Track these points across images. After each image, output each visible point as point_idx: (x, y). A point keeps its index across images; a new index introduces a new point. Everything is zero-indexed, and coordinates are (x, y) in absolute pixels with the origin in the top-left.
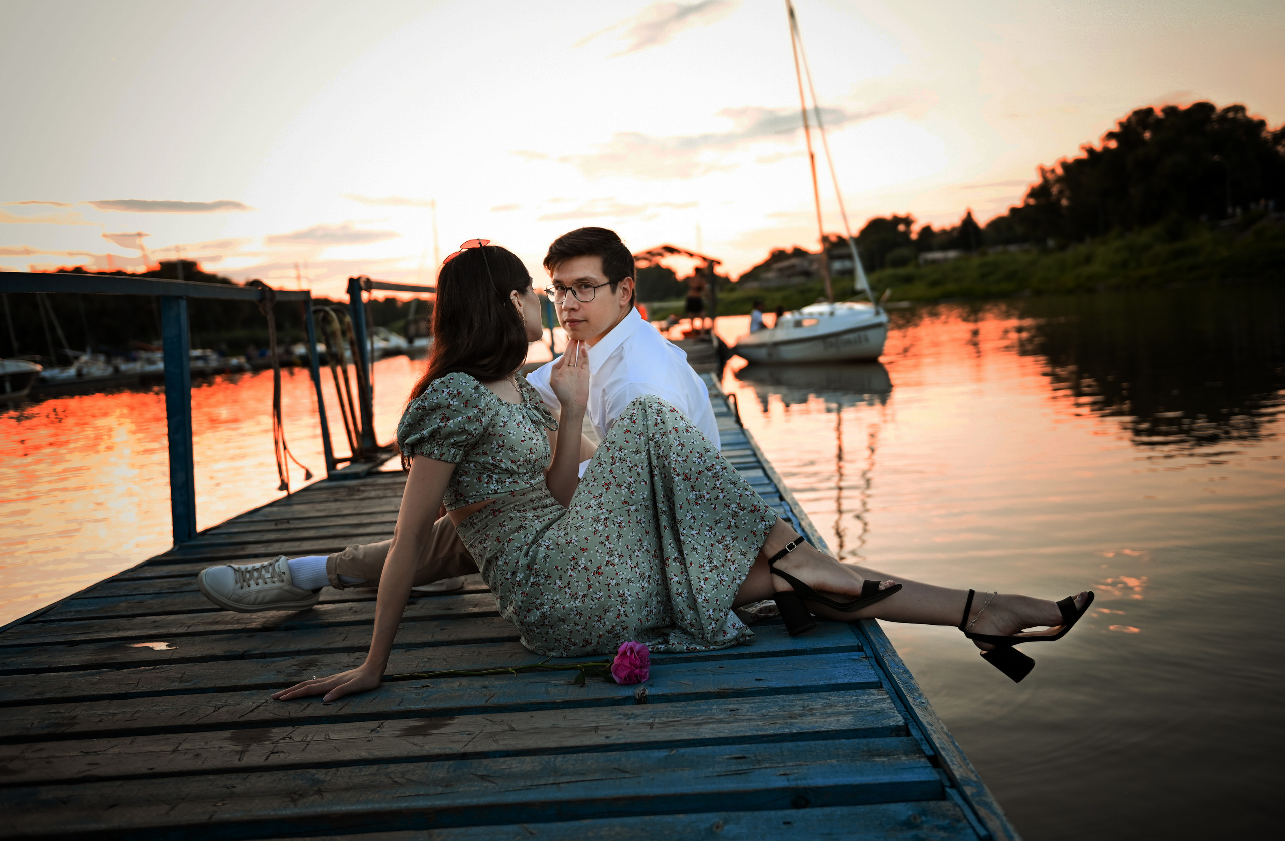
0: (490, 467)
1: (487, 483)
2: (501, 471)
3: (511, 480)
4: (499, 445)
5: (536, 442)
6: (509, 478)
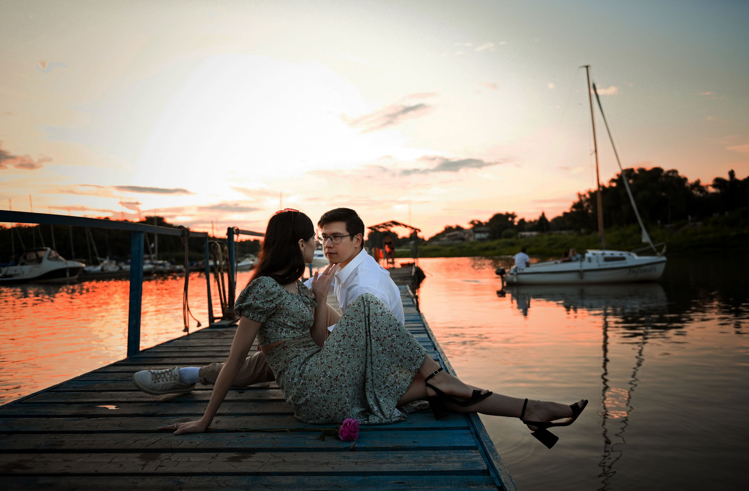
1: (280, 333)
2: (287, 327)
3: (292, 331)
5: (306, 313)
6: (292, 330)
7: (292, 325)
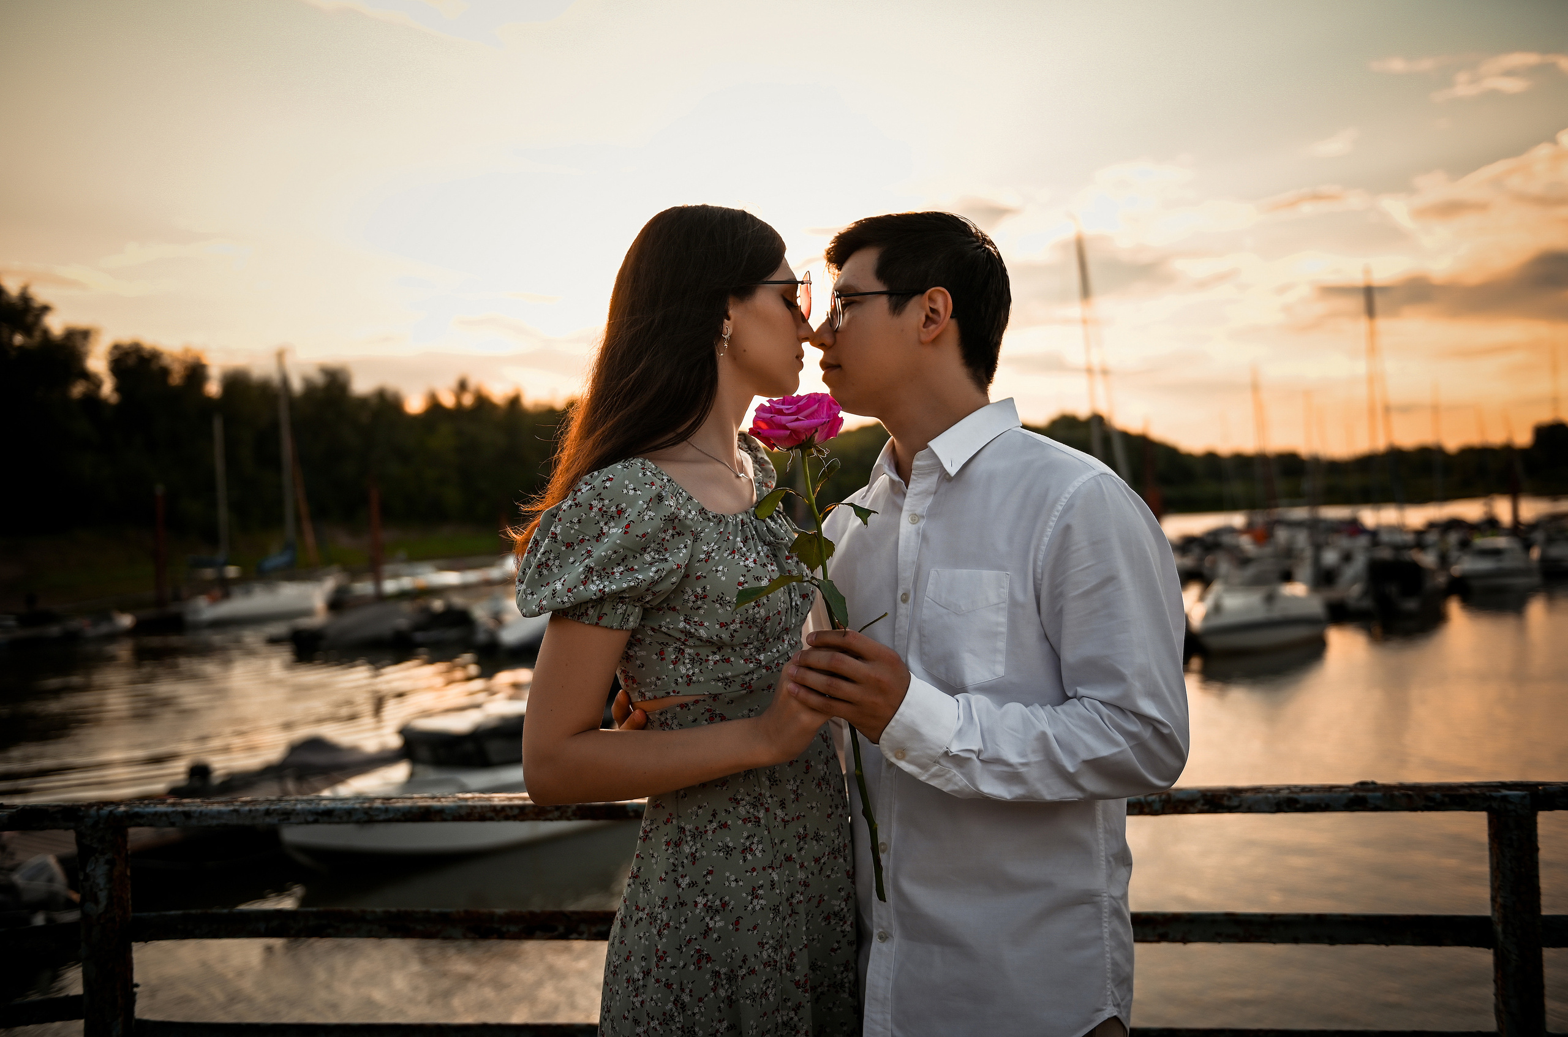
0: (678, 635)
1: (675, 663)
2: (698, 643)
3: (717, 657)
4: (696, 596)
6: (714, 653)
7: (715, 638)
